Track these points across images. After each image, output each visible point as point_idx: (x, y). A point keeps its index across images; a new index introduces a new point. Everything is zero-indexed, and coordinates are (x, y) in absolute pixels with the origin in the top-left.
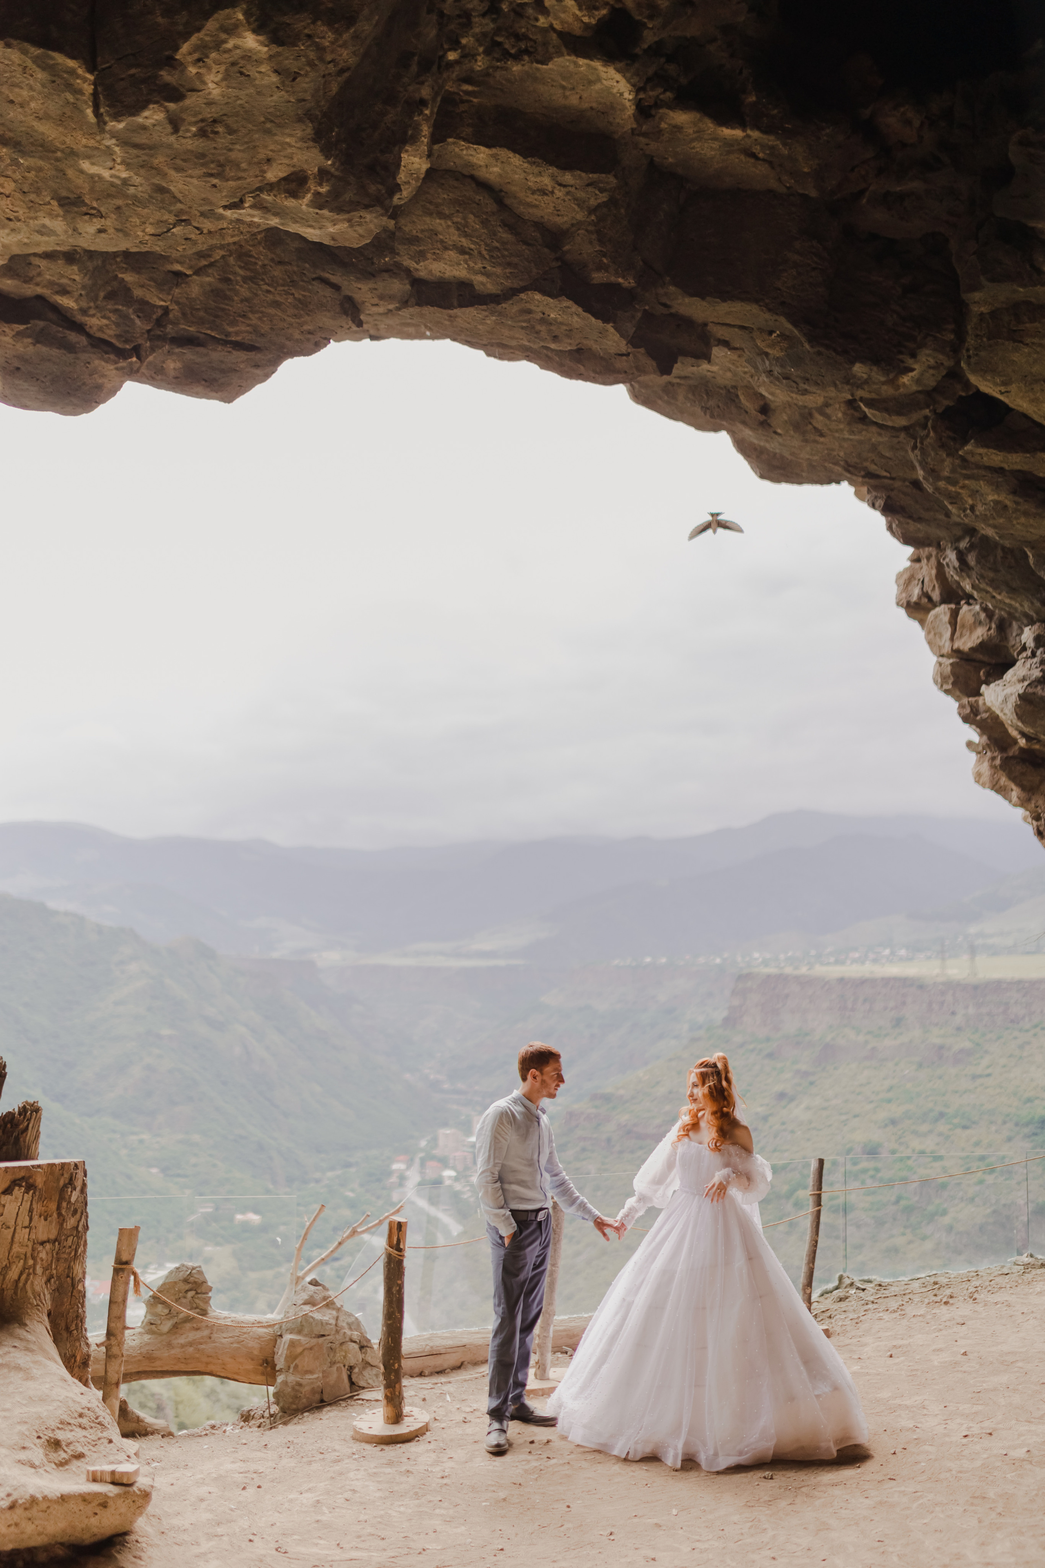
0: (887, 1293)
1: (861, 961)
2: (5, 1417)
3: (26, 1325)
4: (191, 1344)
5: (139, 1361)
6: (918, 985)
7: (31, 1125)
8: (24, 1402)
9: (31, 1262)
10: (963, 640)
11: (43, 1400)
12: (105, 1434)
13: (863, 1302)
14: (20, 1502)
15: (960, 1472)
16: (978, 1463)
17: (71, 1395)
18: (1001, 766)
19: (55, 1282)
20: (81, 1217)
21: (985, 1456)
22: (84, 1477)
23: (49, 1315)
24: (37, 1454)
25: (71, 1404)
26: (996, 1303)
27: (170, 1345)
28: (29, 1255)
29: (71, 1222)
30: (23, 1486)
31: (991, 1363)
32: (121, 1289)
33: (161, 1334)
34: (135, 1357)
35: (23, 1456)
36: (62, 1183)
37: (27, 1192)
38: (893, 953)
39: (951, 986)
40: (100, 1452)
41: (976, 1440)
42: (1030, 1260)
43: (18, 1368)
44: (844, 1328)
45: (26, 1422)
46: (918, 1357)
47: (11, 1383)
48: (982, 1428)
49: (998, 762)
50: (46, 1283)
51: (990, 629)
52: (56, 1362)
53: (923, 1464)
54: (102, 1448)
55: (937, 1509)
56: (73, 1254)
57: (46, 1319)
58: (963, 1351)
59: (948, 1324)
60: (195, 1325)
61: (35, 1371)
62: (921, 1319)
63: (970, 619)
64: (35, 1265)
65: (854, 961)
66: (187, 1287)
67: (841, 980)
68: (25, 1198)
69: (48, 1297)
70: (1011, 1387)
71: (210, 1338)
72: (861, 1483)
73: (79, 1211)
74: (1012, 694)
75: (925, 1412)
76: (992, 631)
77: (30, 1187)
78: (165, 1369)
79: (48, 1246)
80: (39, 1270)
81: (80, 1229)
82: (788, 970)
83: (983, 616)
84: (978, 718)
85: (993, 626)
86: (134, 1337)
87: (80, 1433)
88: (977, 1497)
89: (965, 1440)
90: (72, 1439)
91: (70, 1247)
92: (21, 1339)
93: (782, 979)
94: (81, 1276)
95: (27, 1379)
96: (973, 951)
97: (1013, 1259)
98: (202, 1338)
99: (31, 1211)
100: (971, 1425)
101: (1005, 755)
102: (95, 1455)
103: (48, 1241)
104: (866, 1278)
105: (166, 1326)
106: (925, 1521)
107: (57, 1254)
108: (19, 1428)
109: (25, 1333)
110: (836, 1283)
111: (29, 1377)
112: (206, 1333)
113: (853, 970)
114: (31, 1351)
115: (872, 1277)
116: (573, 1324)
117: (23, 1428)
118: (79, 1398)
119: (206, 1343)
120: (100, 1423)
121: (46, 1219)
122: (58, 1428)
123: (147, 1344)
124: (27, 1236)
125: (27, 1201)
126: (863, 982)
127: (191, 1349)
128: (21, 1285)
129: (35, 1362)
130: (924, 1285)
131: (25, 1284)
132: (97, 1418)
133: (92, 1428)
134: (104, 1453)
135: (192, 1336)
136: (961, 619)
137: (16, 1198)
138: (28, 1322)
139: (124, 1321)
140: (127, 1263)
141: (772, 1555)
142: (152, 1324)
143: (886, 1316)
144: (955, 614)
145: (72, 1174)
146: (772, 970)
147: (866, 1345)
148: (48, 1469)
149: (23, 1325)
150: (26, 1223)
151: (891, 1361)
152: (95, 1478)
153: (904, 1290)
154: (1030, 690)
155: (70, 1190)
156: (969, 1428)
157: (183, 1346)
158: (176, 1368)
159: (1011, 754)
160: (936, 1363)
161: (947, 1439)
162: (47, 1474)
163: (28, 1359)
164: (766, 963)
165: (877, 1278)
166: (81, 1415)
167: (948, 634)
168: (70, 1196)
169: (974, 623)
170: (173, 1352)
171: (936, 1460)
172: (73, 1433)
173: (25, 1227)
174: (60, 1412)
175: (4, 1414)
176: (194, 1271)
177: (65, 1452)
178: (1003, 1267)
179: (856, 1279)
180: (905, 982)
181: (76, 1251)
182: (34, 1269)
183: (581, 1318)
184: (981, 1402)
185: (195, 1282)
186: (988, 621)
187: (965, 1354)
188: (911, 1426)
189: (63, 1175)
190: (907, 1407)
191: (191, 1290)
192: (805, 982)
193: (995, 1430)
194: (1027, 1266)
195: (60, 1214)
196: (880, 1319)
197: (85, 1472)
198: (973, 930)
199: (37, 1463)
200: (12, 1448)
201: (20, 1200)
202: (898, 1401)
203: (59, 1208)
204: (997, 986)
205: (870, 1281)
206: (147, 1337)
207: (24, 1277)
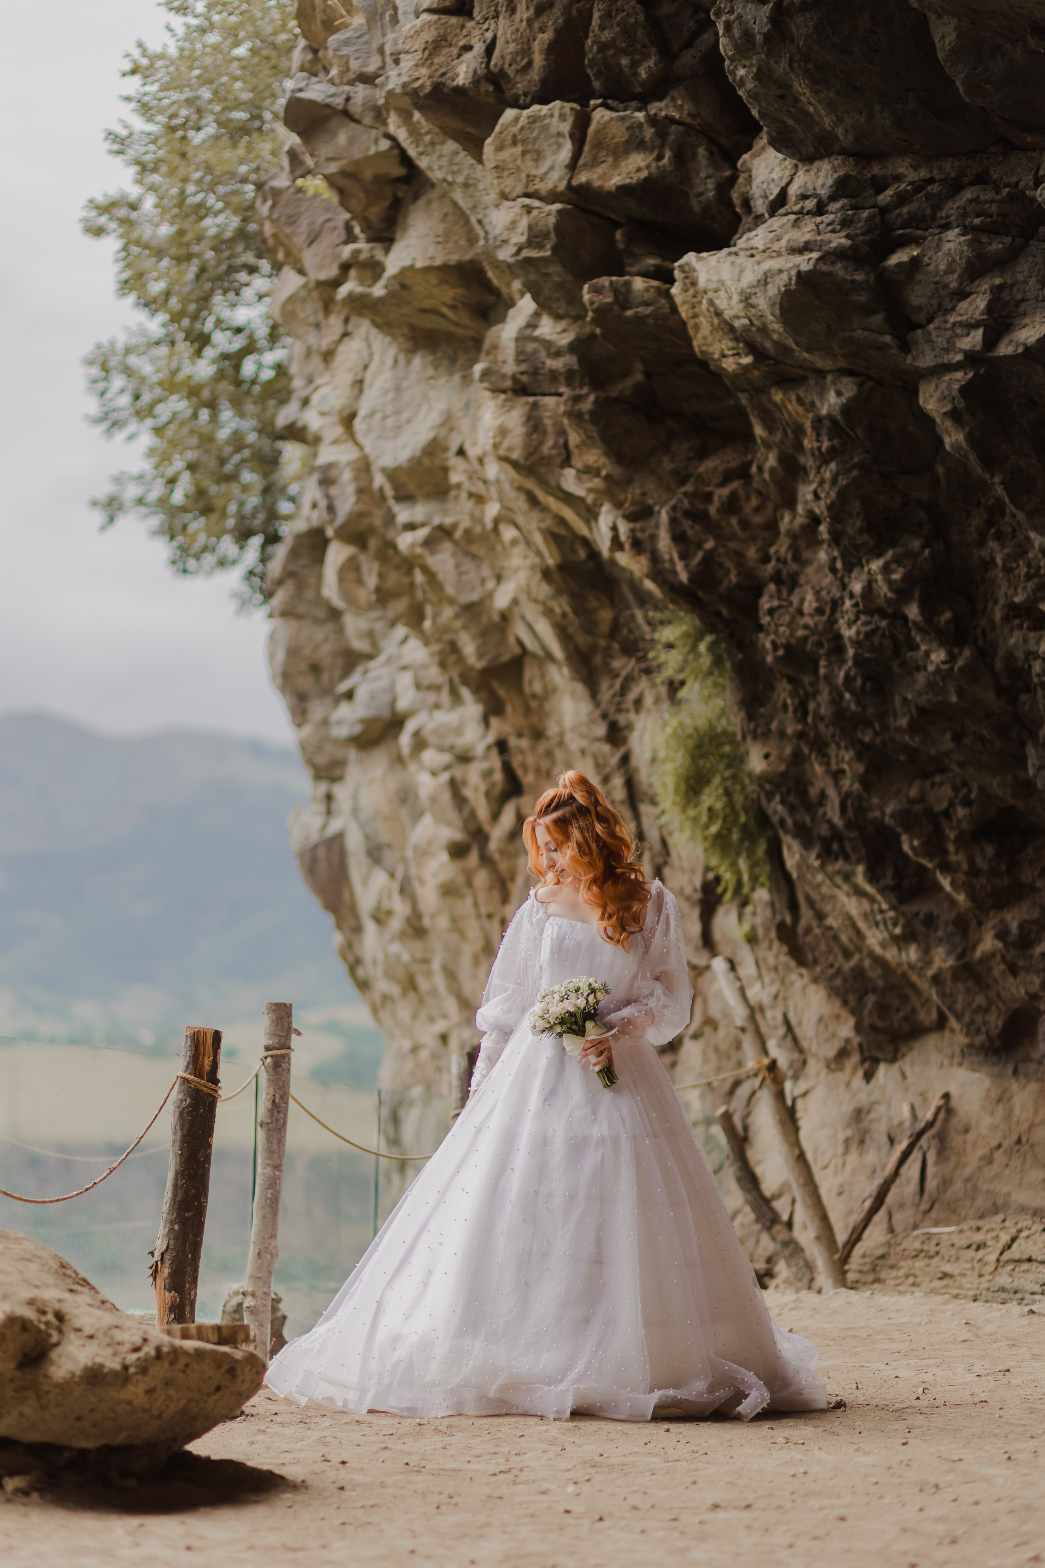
10: (599, 170)
18: (592, 413)
49: (587, 405)
51: (659, 158)
63: (619, 133)
74: (781, 271)
76: (665, 161)
83: (649, 132)
84: (629, 313)
85: (668, 154)
101: (603, 395)
136: (597, 132)
144: (582, 123)
154: (825, 268)
159: (614, 391)
167: (566, 153)
169: (627, 142)
186: (658, 142)
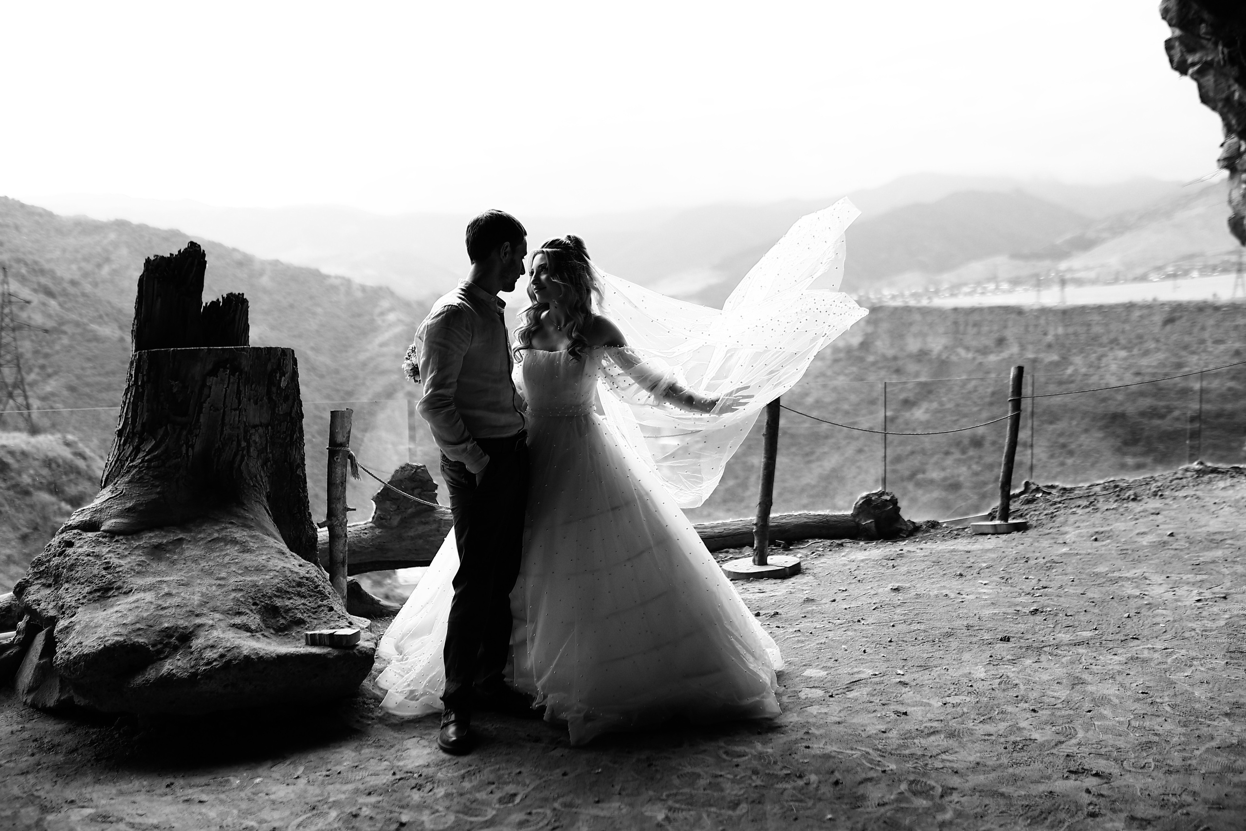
0: (1072, 495)
1: (971, 294)
2: (219, 585)
3: (244, 504)
4: (420, 536)
5: (372, 552)
6: (1018, 311)
7: (237, 317)
8: (240, 572)
9: (244, 444)
11: (259, 570)
12: (325, 602)
13: (1051, 503)
14: (234, 662)
15: (1206, 631)
16: (1222, 623)
17: (288, 565)
19: (271, 466)
20: (294, 404)
21: (1227, 616)
22: (303, 641)
23: (268, 498)
24: (254, 620)
25: (288, 574)
26: (1186, 497)
27: (400, 538)
28: (242, 436)
29: (282, 408)
30: (238, 647)
31: (1201, 541)
32: (339, 470)
33: (392, 528)
34: (368, 548)
35: (238, 620)
36: (269, 367)
37: (233, 373)
38: (997, 288)
39: (1044, 311)
40: (320, 619)
41: (1211, 603)
42: (1201, 467)
43: (234, 542)
44: (1040, 522)
45: (242, 590)
46: (1123, 540)
47: (227, 554)
48: (1214, 593)
50: (262, 466)
52: (275, 538)
53: (1161, 625)
54: (322, 615)
55: (1195, 663)
56: (288, 439)
57: (265, 500)
58: (1169, 533)
59: (1142, 514)
60: (423, 520)
61: (251, 544)
62: (1114, 512)
64: (249, 446)
65: (966, 294)
66: (413, 485)
67: (955, 310)
68: (232, 380)
69: (265, 479)
70: (1229, 560)
71: (438, 531)
72: (1104, 642)
73: (291, 397)
75: (1148, 582)
77: (236, 369)
78: (397, 559)
79: (261, 430)
80: (253, 452)
81: (293, 415)
82: (912, 303)
86: (366, 531)
87: (299, 601)
88: (1234, 652)
89: (1199, 604)
90: (290, 606)
91: (284, 432)
92: (238, 517)
93: (908, 309)
94: (299, 461)
95: (243, 552)
96: (1063, 282)
97: (1185, 466)
98: (431, 530)
99: (239, 392)
100: (1201, 591)
102: (316, 622)
103: (261, 425)
104: (1050, 484)
105: (396, 521)
106: (1186, 674)
107: (271, 438)
108: (233, 595)
109: (242, 512)
110: (1022, 489)
111: (246, 550)
112: (434, 526)
113: (964, 301)
114: (250, 528)
115: (1056, 484)
116: (784, 521)
117: (239, 595)
118: (297, 569)
119: (435, 535)
120: (320, 592)
121: (256, 403)
122: (276, 596)
123: (379, 537)
124: (237, 419)
125: (233, 383)
126: (973, 310)
127: (421, 541)
128: (236, 465)
129: (253, 537)
130: (1105, 489)
131: (240, 466)
132: (316, 587)
133: (311, 596)
134: (325, 620)
135: (421, 529)
137: (222, 380)
138: (246, 502)
139: (345, 502)
140: (342, 445)
141: (1033, 707)
142: (382, 519)
143: (1080, 511)
145: (279, 360)
146: (898, 303)
147: (1066, 533)
148: (266, 634)
149: (241, 505)
150: (235, 406)
151: (1096, 544)
152: (313, 641)
153: (1088, 493)
155: (278, 375)
156: (1200, 594)
157: (412, 538)
158: (408, 558)
160: (1145, 543)
161: (1179, 604)
162: (265, 638)
163: (245, 533)
164: (894, 297)
165: (1059, 484)
166: (300, 585)
168: (280, 380)
170: (404, 544)
171: (1175, 621)
172: (291, 601)
173: (235, 410)
174: (277, 581)
175: (219, 582)
176: (419, 470)
177: (285, 618)
178: (1176, 473)
179: (1041, 485)
180: (1007, 310)
181: (292, 437)
182: (248, 452)
183: (791, 516)
184: (1204, 572)
185: (421, 481)
187: (1171, 535)
188: (1138, 594)
189: (270, 359)
190: (1128, 579)
191: (417, 488)
192: (925, 312)
193: (1227, 594)
194: (1198, 471)
195: (270, 399)
196: (1074, 513)
197: (305, 637)
198: (1063, 265)
199: (253, 627)
200: (226, 613)
201: (226, 382)
202: (1116, 574)
203: (269, 393)
204: (1083, 310)
205: (1053, 487)
206: (377, 531)
207: (239, 458)
